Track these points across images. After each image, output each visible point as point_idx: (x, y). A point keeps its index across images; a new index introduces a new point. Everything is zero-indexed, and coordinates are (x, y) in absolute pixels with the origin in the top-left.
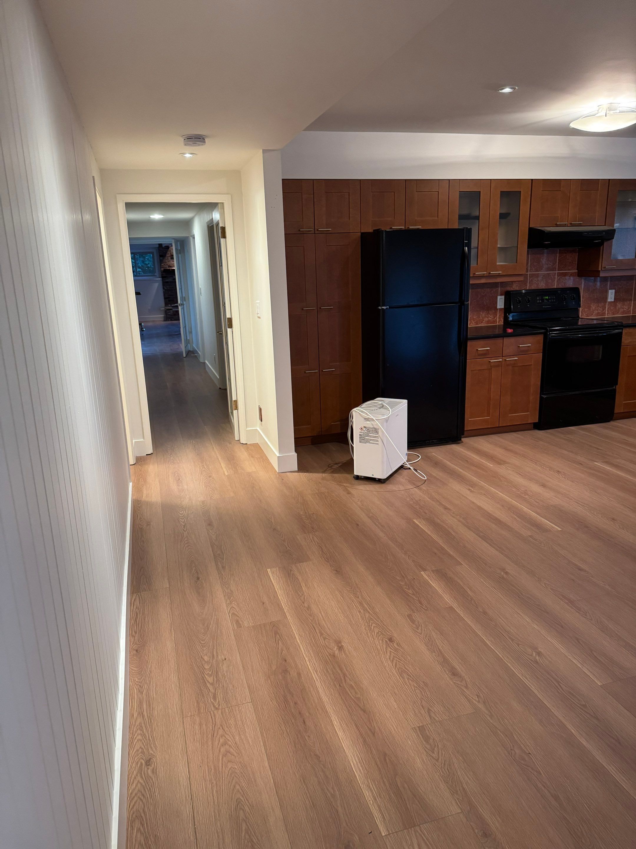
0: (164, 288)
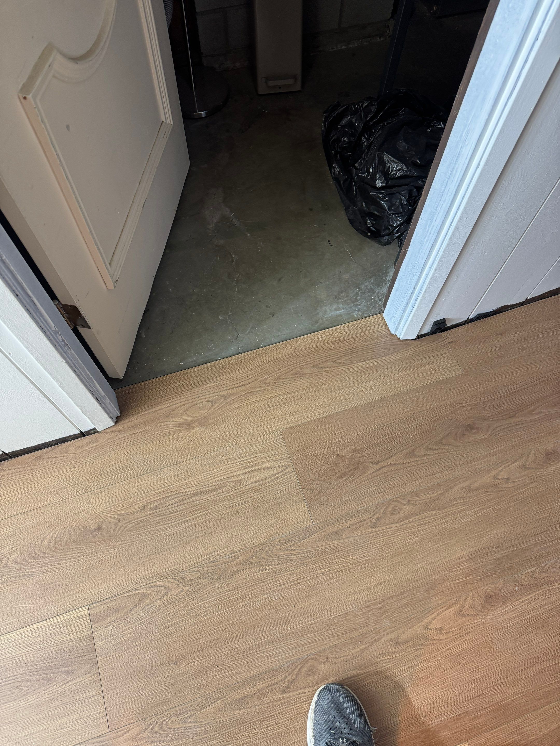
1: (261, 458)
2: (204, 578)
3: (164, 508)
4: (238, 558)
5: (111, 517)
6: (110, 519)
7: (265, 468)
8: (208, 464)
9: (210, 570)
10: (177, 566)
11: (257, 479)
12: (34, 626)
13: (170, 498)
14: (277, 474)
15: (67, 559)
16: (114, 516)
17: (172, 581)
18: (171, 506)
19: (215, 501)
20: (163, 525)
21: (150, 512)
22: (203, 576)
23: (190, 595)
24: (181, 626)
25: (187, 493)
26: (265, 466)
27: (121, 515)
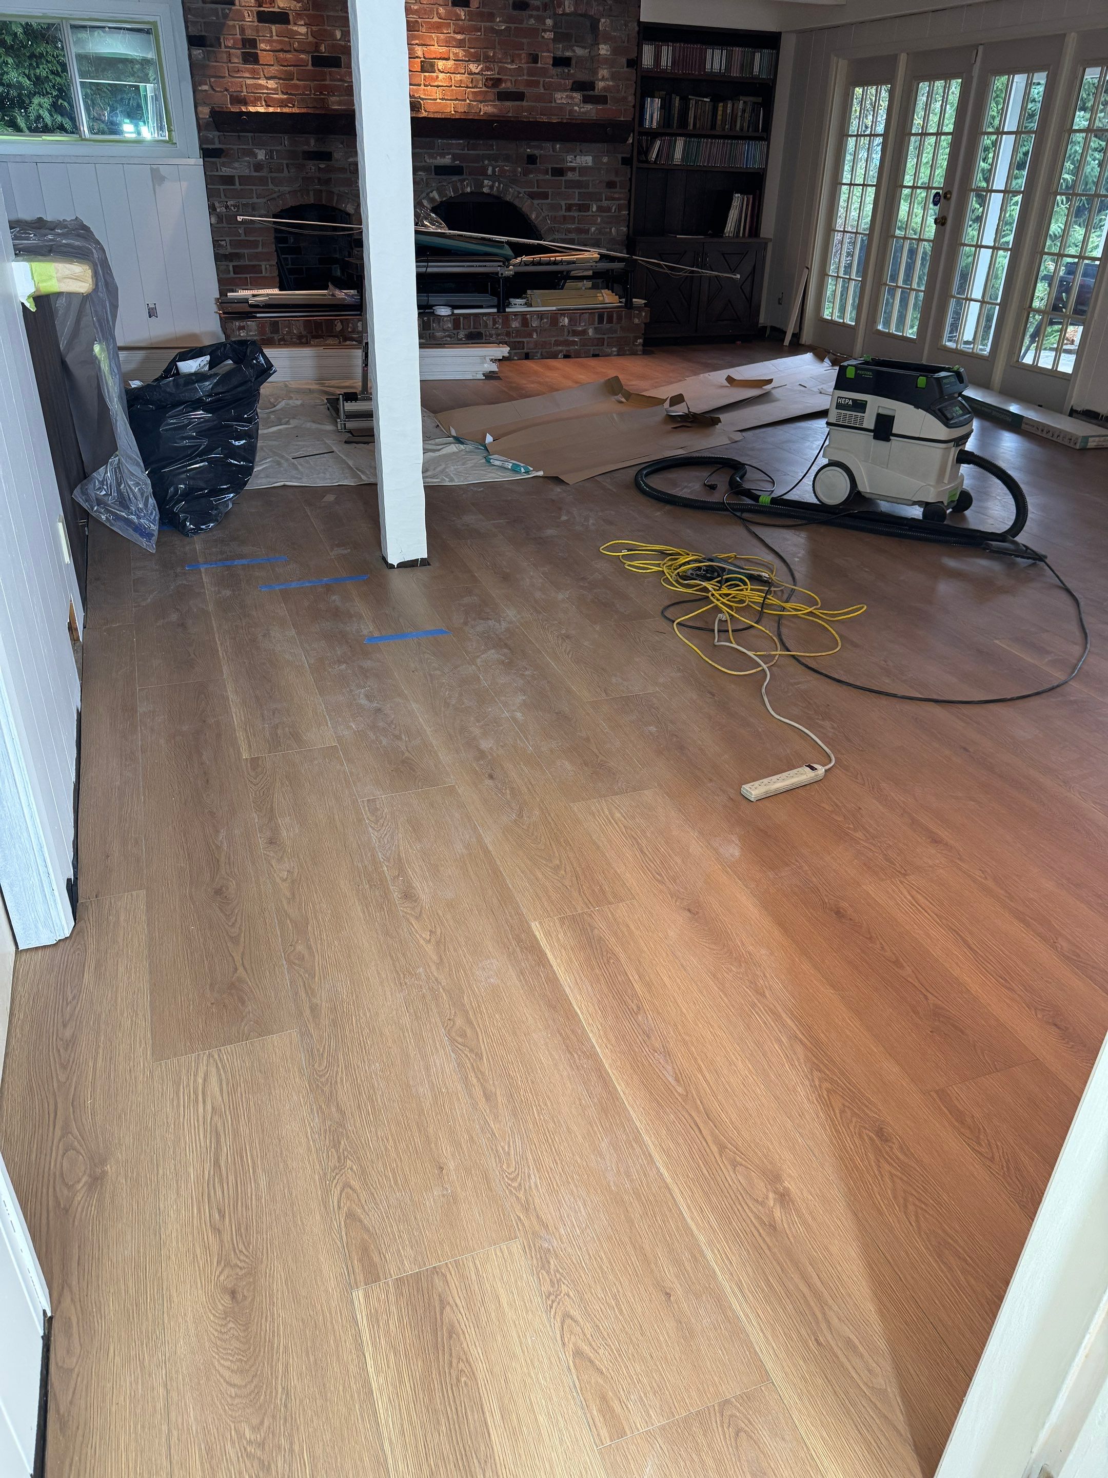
1: (188, 1085)
2: (340, 1143)
3: (226, 1201)
4: (321, 1107)
5: (219, 1276)
6: (222, 1278)
7: (205, 1080)
8: (174, 1148)
9: (329, 1138)
10: (317, 1177)
11: (217, 1089)
12: (371, 1370)
13: (212, 1194)
14: (217, 1067)
15: (273, 1336)
16: (218, 1273)
17: (335, 1181)
18: (226, 1192)
19: (234, 1138)
20: (251, 1200)
21: (227, 1220)
22: (336, 1145)
23: (358, 1158)
24: (397, 1166)
25: (212, 1173)
26: (200, 1081)
27: (219, 1263)
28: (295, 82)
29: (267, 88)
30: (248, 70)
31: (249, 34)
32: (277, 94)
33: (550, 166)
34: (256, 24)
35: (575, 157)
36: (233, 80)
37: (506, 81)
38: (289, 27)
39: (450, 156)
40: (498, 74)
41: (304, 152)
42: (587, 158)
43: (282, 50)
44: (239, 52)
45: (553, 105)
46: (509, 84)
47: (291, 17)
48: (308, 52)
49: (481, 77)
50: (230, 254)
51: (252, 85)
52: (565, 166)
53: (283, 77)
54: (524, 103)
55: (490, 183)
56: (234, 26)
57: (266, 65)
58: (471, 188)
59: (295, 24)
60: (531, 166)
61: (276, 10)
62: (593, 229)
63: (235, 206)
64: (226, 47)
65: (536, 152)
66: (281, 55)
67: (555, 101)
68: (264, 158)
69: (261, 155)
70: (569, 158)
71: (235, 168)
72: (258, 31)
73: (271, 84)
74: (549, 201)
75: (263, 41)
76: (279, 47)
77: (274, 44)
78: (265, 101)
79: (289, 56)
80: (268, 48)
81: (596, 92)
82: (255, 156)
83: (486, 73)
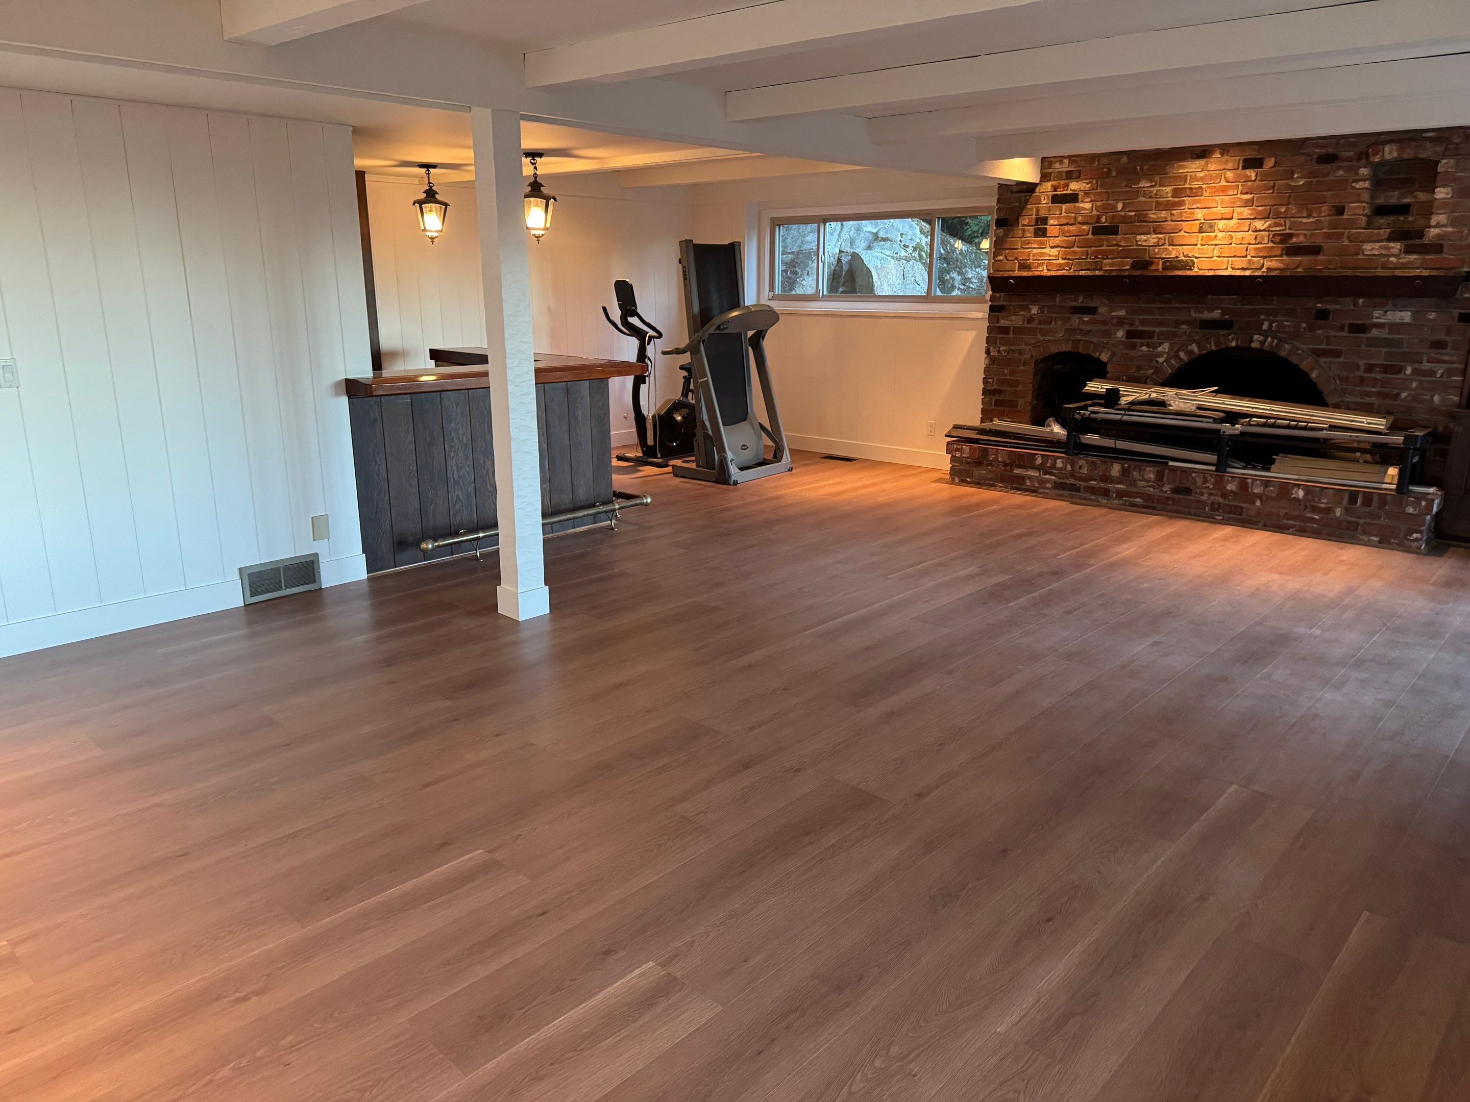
0: (988, 352)
28: (1075, 249)
29: (1050, 255)
30: (1036, 242)
31: (1043, 213)
32: (1058, 259)
33: (1347, 322)
34: (1050, 205)
35: (1386, 312)
36: (1023, 250)
37: (1298, 235)
38: (1077, 204)
39: (1219, 311)
40: (1290, 229)
41: (1072, 307)
42: (1403, 313)
43: (1067, 224)
44: (1032, 228)
45: (1360, 257)
46: (1302, 239)
47: (1080, 197)
48: (1090, 224)
49: (1267, 233)
50: (995, 390)
51: (1037, 253)
52: (1369, 322)
53: (1064, 245)
54: (1320, 257)
55: (1261, 338)
56: (1032, 208)
57: (1052, 237)
58: (1237, 341)
59: (1082, 201)
60: (1320, 322)
61: (1069, 192)
62: (1404, 395)
63: (1005, 351)
64: (1023, 225)
65: (1329, 307)
66: (1066, 228)
67: (1363, 252)
68: (1036, 313)
69: (1034, 310)
70: (1376, 314)
71: (1012, 321)
72: (1050, 211)
73: (1054, 252)
74: (1341, 359)
75: (1052, 218)
76: (1065, 221)
77: (1062, 220)
78: (1047, 266)
79: (1072, 228)
80: (1055, 223)
81: (1426, 241)
82: (1030, 310)
83: (1274, 229)
